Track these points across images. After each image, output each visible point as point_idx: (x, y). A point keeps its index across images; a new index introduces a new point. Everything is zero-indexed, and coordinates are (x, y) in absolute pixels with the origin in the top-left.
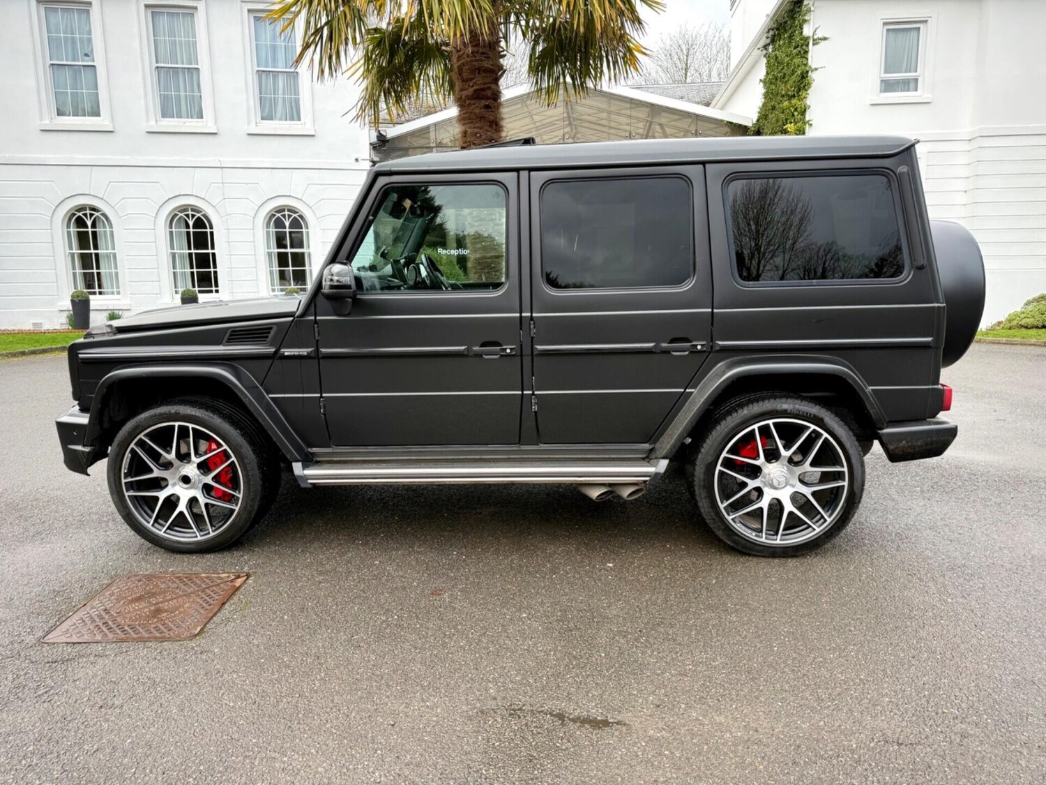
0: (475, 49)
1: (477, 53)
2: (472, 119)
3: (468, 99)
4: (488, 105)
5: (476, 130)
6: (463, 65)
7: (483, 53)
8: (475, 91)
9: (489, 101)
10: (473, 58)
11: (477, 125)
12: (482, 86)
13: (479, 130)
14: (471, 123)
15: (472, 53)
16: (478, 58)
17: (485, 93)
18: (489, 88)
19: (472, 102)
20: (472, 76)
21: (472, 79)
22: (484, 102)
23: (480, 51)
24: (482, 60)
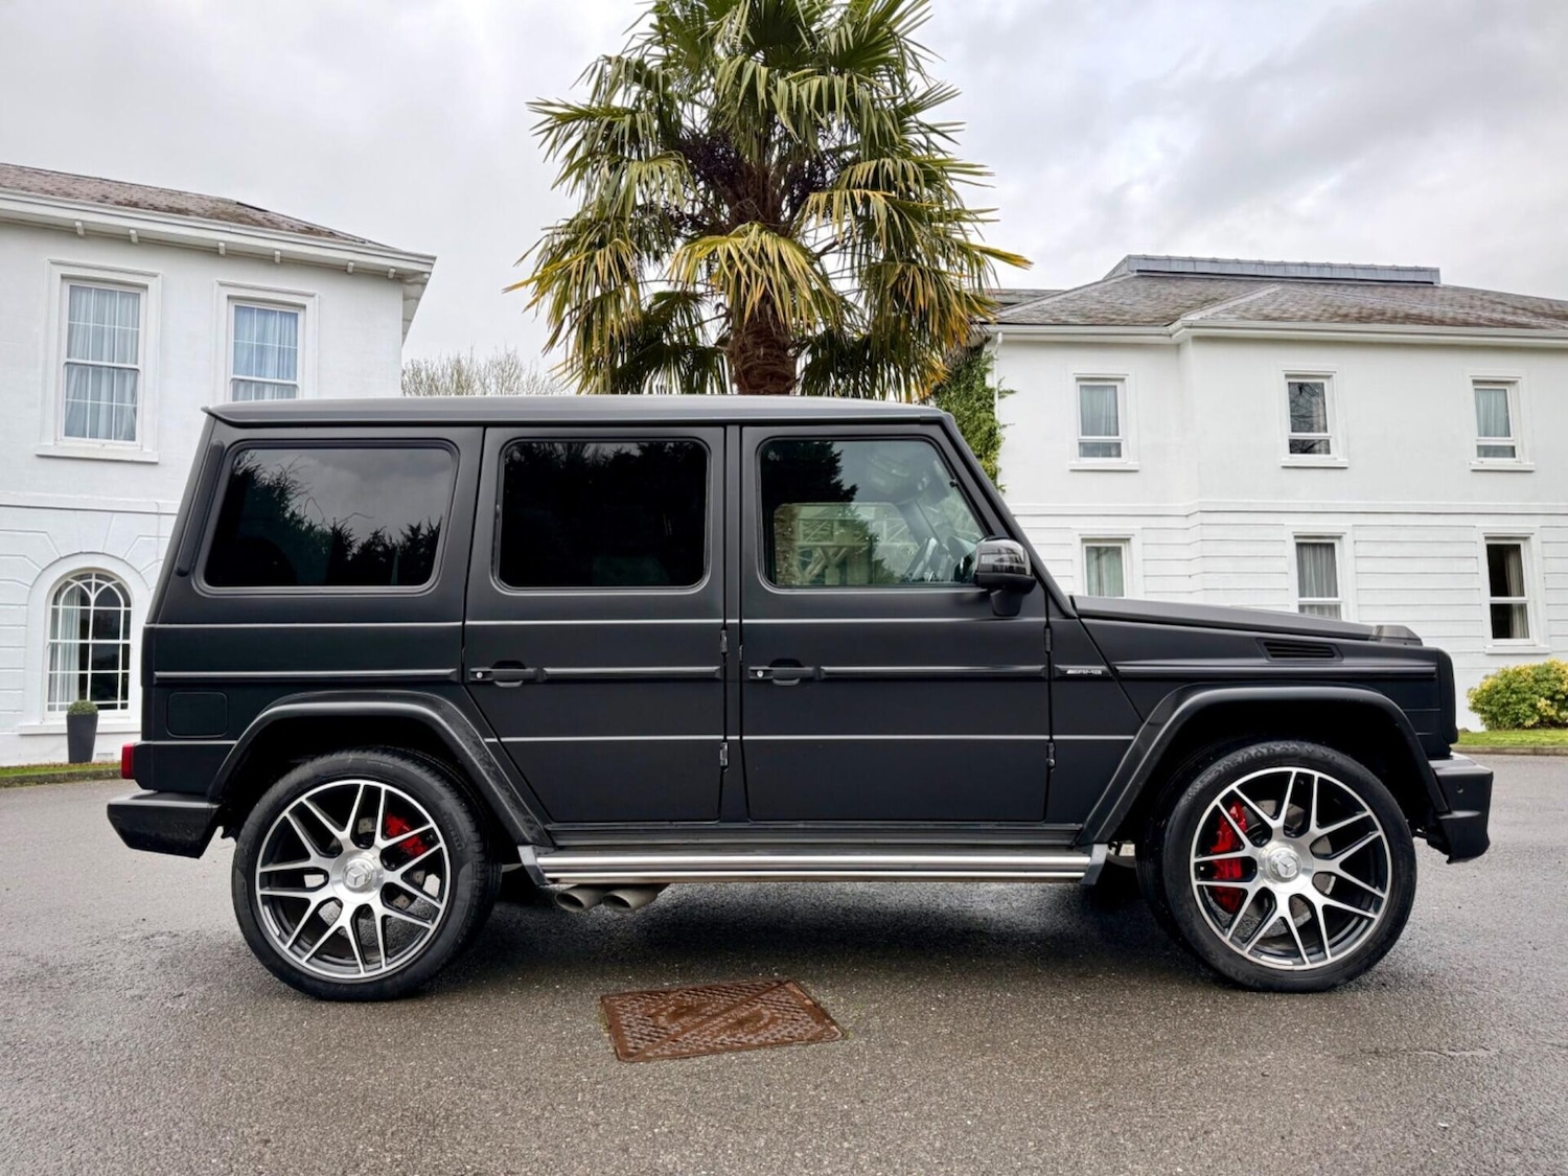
0: (768, 351)
1: (771, 356)
6: (751, 368)
7: (777, 356)
10: (766, 361)
15: (764, 355)
16: (771, 361)
20: (763, 383)
23: (775, 353)
24: (776, 365)
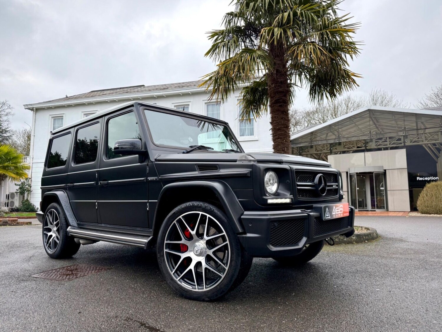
2: (275, 111)
3: (273, 104)
4: (281, 105)
5: (275, 115)
8: (275, 101)
9: (281, 104)
11: (276, 113)
12: (278, 98)
13: (277, 115)
14: (274, 113)
17: (279, 101)
18: (281, 99)
19: (275, 105)
21: (274, 96)
22: (279, 104)
